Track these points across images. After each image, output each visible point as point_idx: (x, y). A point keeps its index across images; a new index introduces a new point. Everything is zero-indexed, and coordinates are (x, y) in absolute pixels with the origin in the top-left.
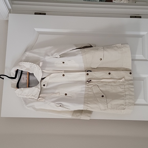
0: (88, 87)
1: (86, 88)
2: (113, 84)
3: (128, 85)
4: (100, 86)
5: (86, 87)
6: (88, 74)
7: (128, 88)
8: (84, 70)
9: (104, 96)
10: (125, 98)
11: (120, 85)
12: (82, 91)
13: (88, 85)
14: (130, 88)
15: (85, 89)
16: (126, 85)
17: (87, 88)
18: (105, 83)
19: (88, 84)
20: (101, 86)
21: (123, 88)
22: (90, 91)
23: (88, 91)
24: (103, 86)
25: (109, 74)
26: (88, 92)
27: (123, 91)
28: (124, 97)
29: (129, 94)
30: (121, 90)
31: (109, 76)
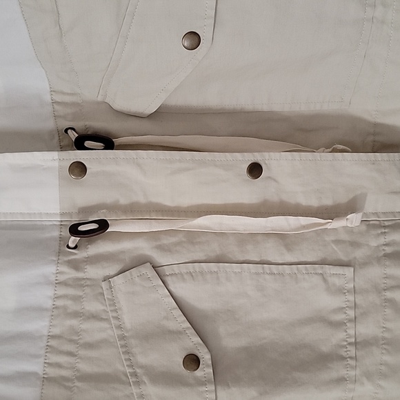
0: (80, 275)
1: (62, 291)
2: (272, 252)
3: (379, 260)
4: (176, 269)
5: (62, 278)
6: (79, 169)
7: (378, 290)
8: (50, 125)
9: (205, 357)
10: (352, 373)
11: (323, 262)
12: (24, 311)
13: (75, 265)
14: (392, 288)
15: (58, 298)
16: (366, 263)
17: (71, 291)
18: (214, 249)
19: (80, 255)
20: (184, 268)
21: (341, 291)
22: (94, 317)
23: (76, 315)
24: (202, 273)
25: (255, 170)
26: (74, 322)
27: (341, 309)
28: (346, 367)
29: (378, 332)
30: (326, 302)
31: (250, 192)
